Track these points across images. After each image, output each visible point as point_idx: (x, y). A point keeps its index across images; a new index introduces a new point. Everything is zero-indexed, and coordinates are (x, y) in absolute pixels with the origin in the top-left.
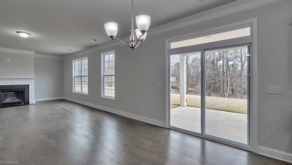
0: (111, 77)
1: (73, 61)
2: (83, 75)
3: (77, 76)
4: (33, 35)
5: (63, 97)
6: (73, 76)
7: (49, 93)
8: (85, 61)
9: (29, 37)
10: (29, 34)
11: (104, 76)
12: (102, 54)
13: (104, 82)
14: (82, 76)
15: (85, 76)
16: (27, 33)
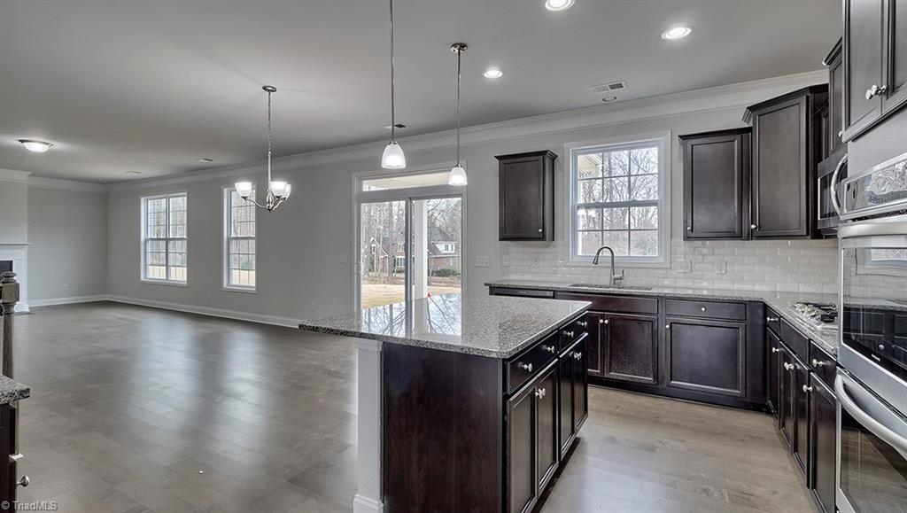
0: (246, 241)
1: (142, 199)
2: (171, 237)
3: (152, 239)
4: (58, 146)
5: (107, 296)
6: (143, 238)
7: (66, 285)
8: (180, 203)
9: (47, 152)
10: (47, 144)
11: (229, 239)
12: (225, 190)
13: (229, 254)
14: (167, 240)
15: (179, 239)
16: (44, 143)
